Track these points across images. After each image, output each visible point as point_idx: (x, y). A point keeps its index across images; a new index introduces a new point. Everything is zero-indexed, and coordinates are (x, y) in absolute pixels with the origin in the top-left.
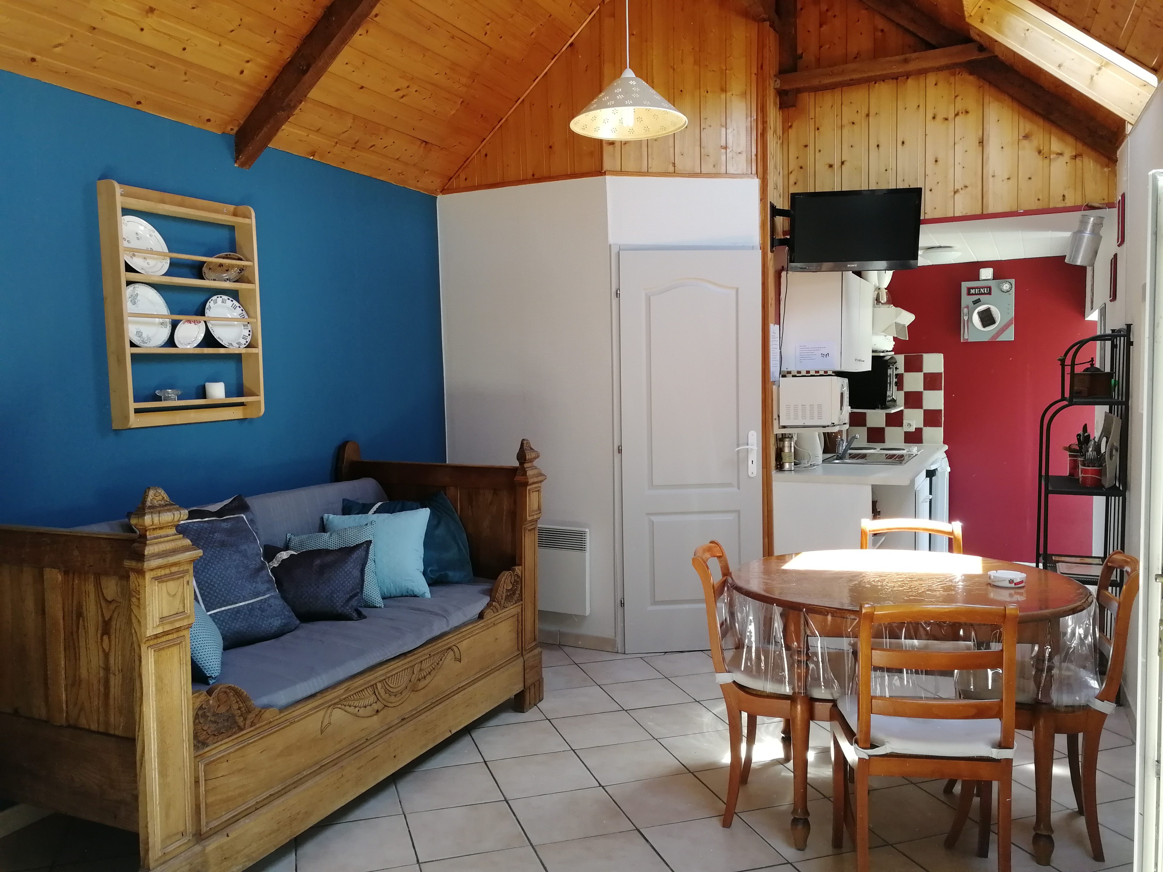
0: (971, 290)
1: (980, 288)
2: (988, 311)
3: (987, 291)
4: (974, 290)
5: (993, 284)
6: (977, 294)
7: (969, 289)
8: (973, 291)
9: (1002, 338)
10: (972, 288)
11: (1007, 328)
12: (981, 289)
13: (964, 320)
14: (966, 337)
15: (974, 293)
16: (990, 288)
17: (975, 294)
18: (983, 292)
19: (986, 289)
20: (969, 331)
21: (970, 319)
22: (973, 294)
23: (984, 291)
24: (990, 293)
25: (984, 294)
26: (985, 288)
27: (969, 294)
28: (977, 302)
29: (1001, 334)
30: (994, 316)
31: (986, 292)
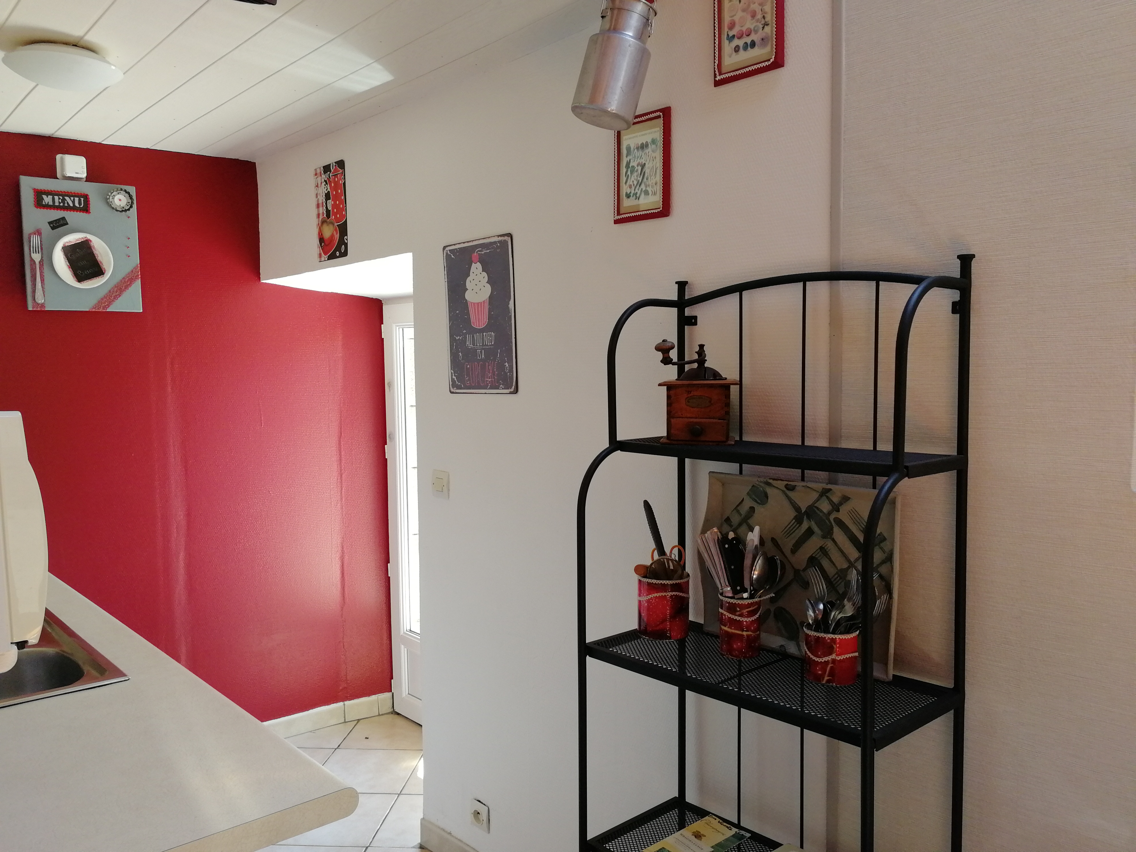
0: (44, 197)
1: (63, 196)
2: (85, 246)
3: (80, 203)
4: (50, 197)
5: (92, 189)
6: (58, 208)
7: (39, 194)
8: (47, 200)
9: (118, 306)
10: (48, 193)
11: (127, 287)
12: (67, 198)
13: (33, 261)
14: (40, 300)
15: (51, 203)
16: (86, 197)
17: (53, 207)
18: (71, 205)
19: (77, 199)
20: (46, 286)
21: (48, 260)
22: (47, 207)
23: (73, 202)
24: (86, 209)
25: (74, 209)
26: (74, 196)
27: (39, 203)
28: (58, 224)
29: (116, 297)
30: (99, 258)
31: (77, 205)
